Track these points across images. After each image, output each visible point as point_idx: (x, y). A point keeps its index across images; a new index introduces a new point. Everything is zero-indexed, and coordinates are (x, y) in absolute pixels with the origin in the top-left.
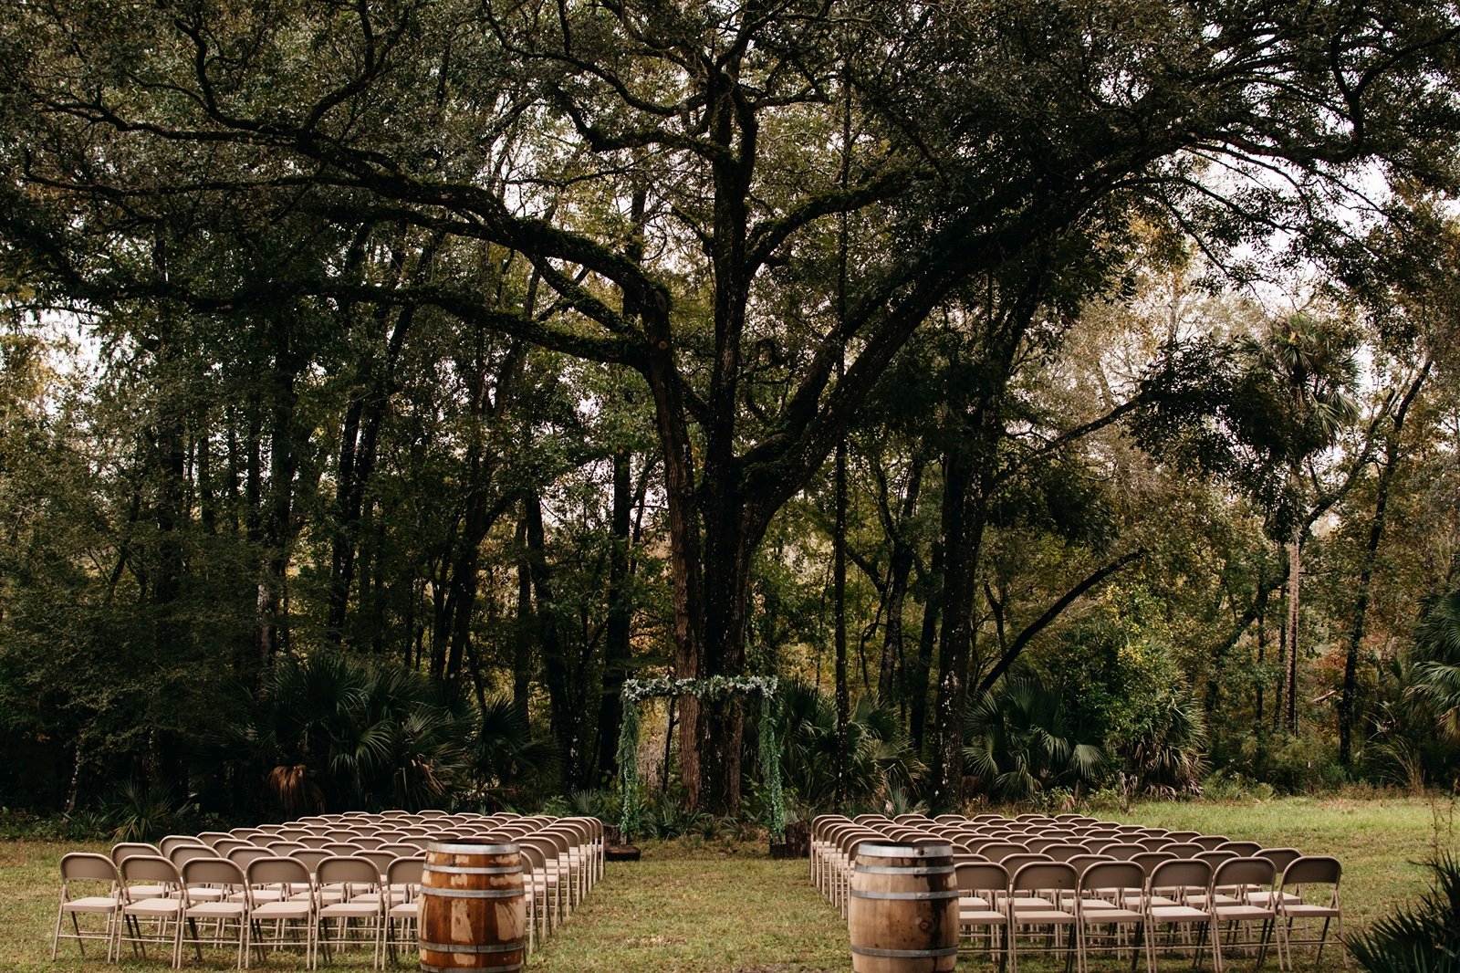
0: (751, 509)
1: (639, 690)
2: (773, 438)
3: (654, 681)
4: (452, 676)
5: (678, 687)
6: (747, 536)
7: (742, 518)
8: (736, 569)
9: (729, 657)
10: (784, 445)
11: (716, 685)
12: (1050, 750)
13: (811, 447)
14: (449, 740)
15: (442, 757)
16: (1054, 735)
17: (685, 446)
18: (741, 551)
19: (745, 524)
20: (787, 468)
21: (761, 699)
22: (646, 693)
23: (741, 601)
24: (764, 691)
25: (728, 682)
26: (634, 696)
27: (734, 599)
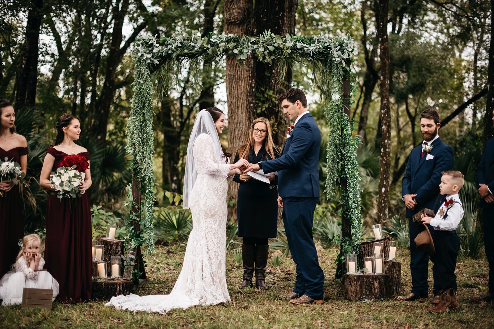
1: (158, 49)
11: (268, 43)
21: (331, 66)
22: (167, 52)
23: (289, 18)
24: (335, 54)
25: (285, 42)
26: (149, 56)
27: (283, 15)
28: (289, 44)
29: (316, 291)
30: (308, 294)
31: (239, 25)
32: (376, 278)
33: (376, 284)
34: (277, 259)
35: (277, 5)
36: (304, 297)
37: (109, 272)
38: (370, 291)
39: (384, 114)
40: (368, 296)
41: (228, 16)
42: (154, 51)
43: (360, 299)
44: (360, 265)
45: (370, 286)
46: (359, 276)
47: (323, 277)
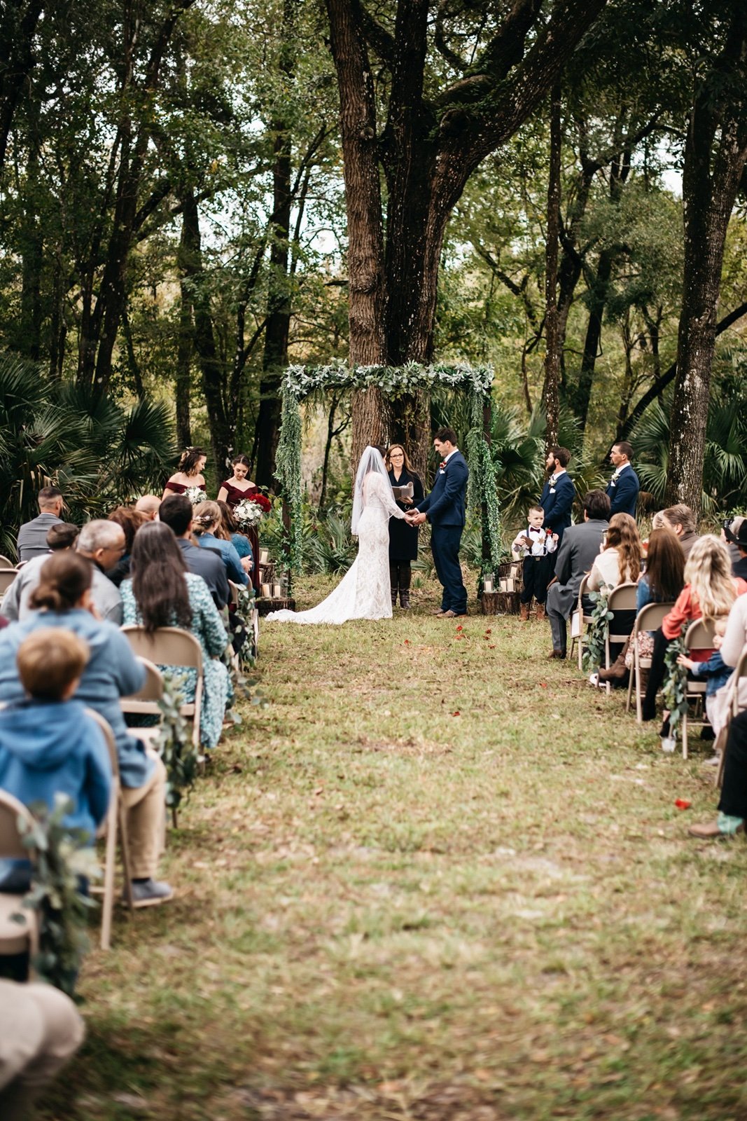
0: (447, 163)
1: (306, 380)
2: (472, 79)
3: (326, 368)
4: (100, 380)
5: (359, 376)
6: (440, 197)
7: (434, 173)
8: (425, 238)
9: (415, 348)
10: (484, 88)
11: (411, 374)
12: (724, 466)
13: (524, 84)
14: (80, 445)
15: (73, 465)
16: (728, 452)
17: (366, 75)
18: (432, 214)
19: (436, 183)
20: (493, 111)
21: (472, 395)
22: (315, 383)
23: (430, 277)
24: (476, 384)
25: (428, 372)
26: (298, 387)
27: (422, 275)
28: (432, 375)
29: (460, 607)
30: (453, 609)
31: (367, 294)
32: (508, 595)
33: (509, 601)
34: (418, 580)
35: (414, 262)
36: (450, 612)
37: (272, 592)
38: (504, 607)
39: (550, 399)
40: (501, 612)
41: (354, 283)
42: (303, 383)
43: (495, 614)
44: (496, 584)
45: (503, 603)
46: (494, 594)
47: (466, 595)
